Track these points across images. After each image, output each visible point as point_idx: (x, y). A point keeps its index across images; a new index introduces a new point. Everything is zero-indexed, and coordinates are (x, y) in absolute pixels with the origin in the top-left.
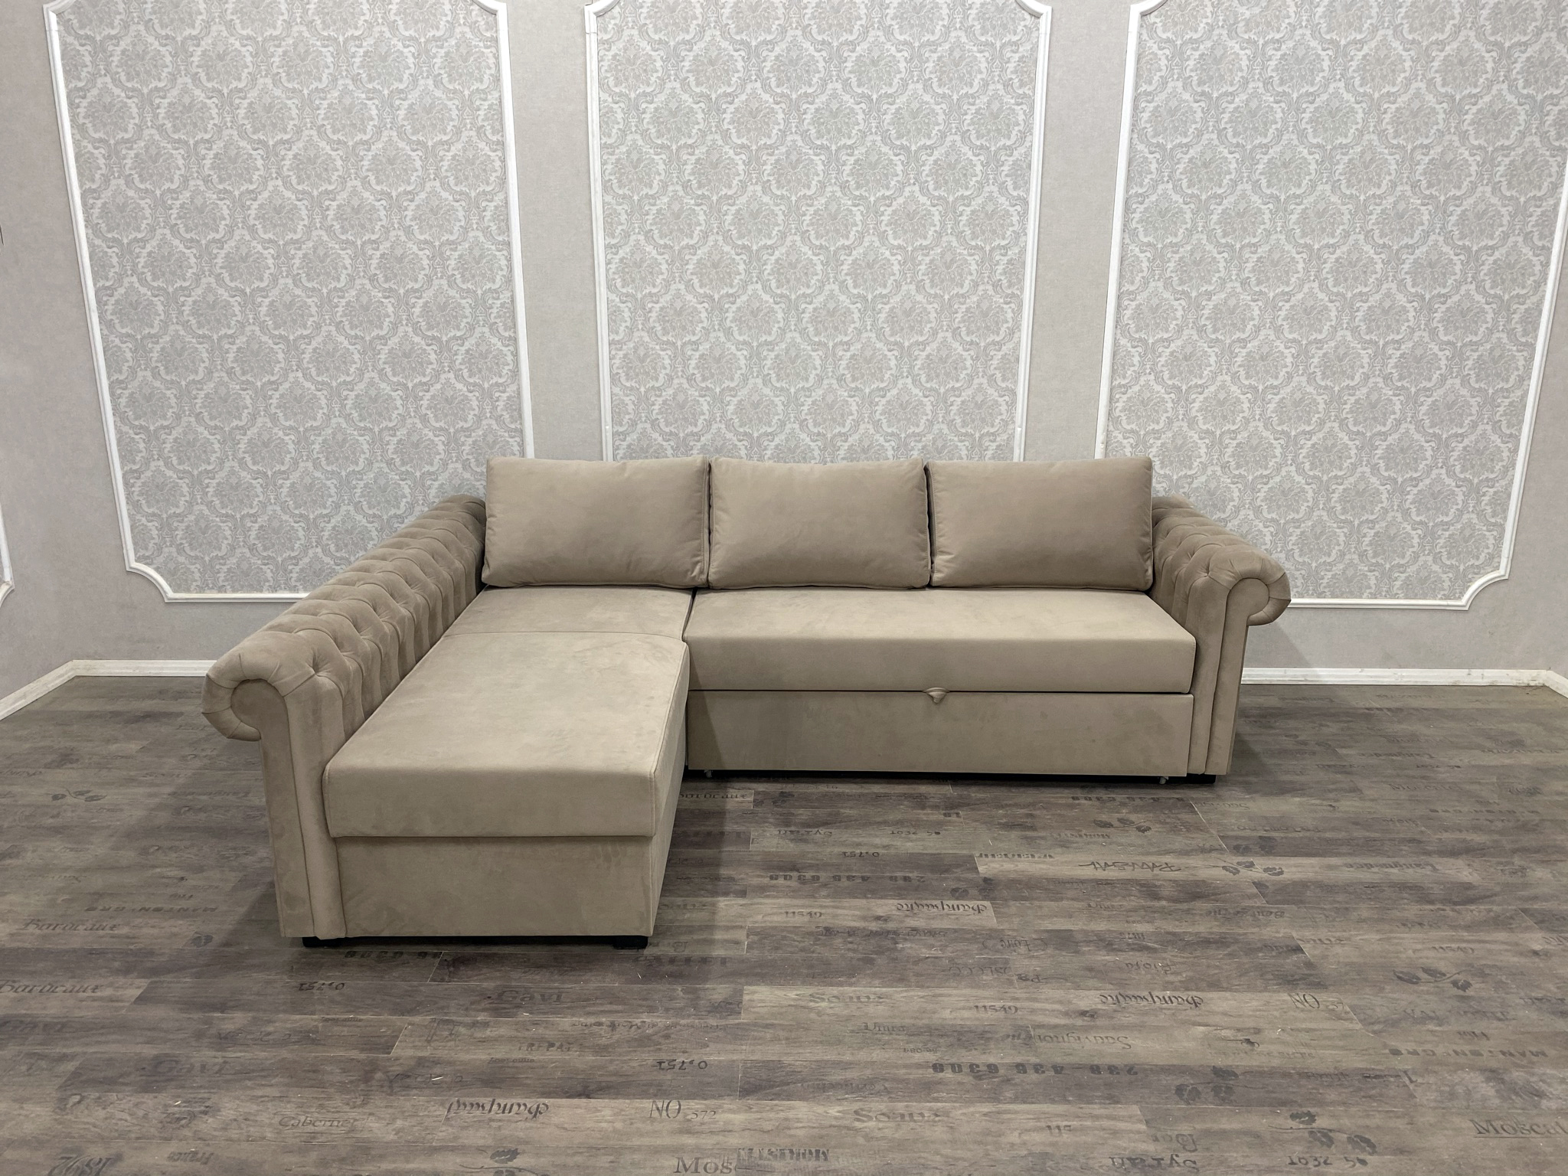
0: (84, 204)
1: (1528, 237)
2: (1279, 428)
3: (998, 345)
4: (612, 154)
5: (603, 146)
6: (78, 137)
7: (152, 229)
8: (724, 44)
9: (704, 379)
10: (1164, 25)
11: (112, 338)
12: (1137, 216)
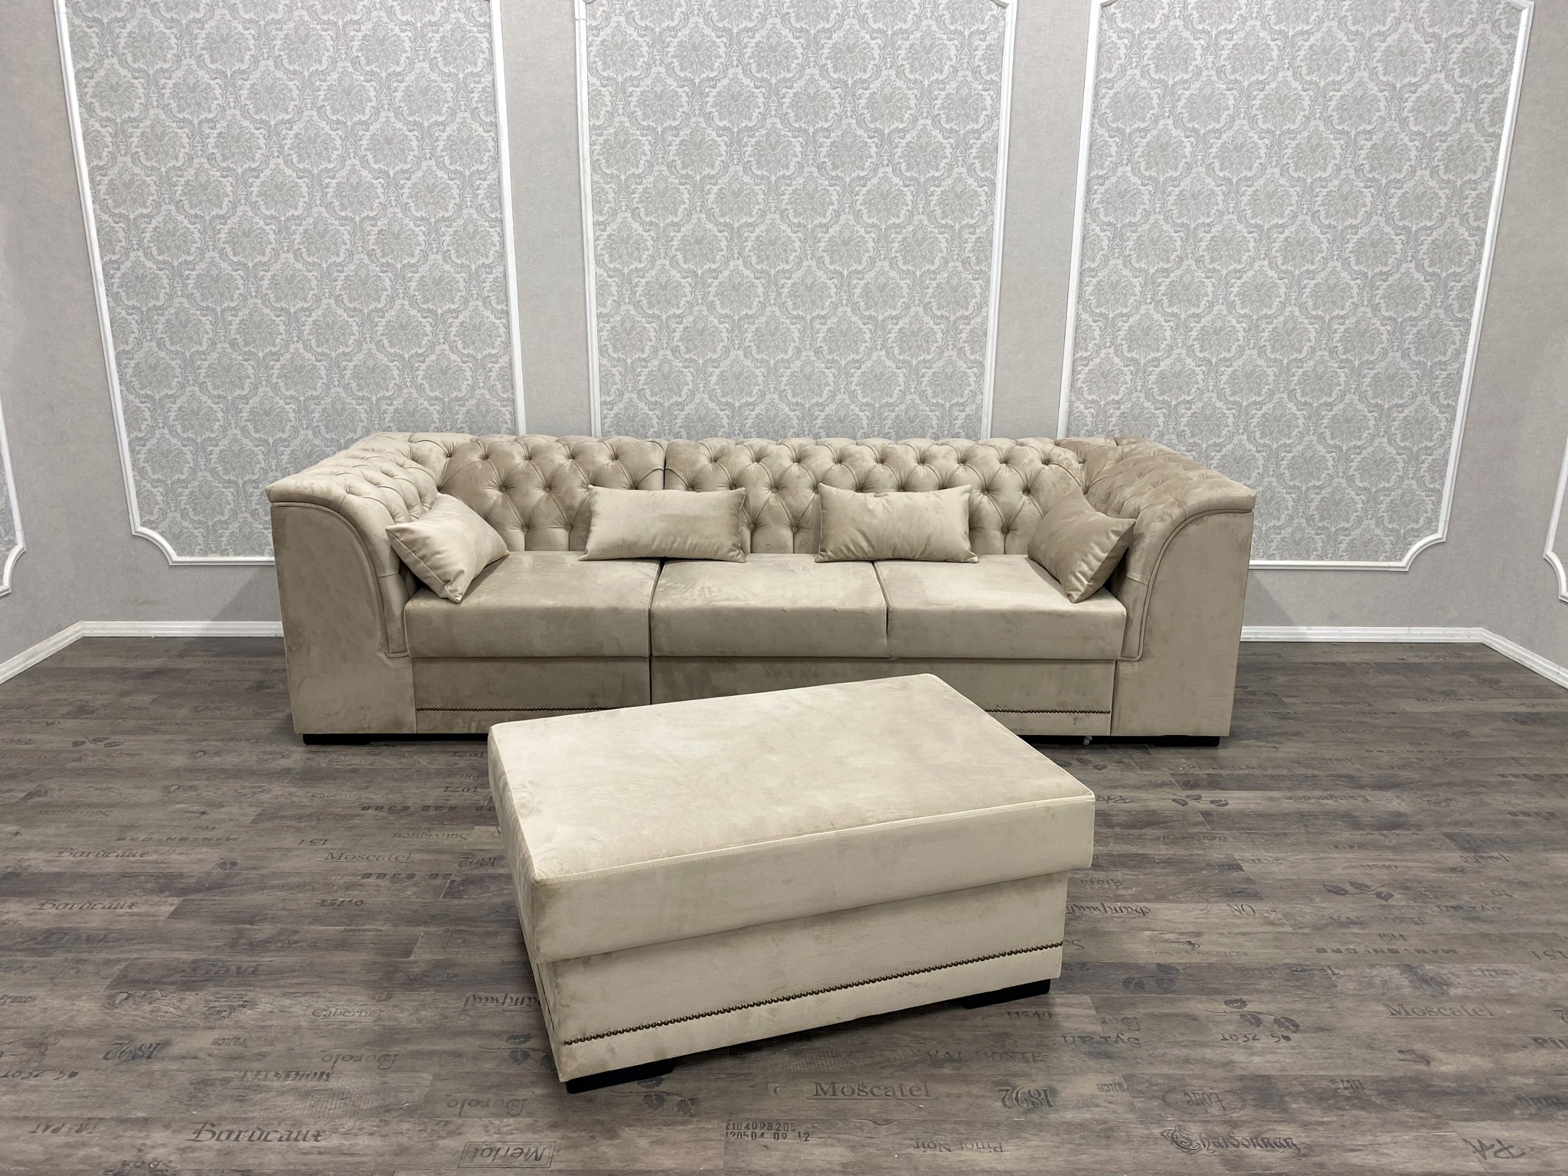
0: (92, 181)
1: (1464, 218)
2: (1232, 399)
3: (968, 319)
4: (601, 135)
5: (592, 128)
6: (86, 116)
7: (158, 205)
8: (707, 31)
9: (688, 351)
10: (1124, 16)
11: (118, 310)
12: (1098, 197)
